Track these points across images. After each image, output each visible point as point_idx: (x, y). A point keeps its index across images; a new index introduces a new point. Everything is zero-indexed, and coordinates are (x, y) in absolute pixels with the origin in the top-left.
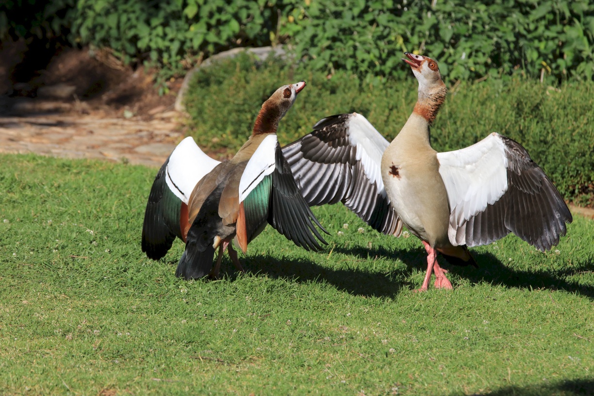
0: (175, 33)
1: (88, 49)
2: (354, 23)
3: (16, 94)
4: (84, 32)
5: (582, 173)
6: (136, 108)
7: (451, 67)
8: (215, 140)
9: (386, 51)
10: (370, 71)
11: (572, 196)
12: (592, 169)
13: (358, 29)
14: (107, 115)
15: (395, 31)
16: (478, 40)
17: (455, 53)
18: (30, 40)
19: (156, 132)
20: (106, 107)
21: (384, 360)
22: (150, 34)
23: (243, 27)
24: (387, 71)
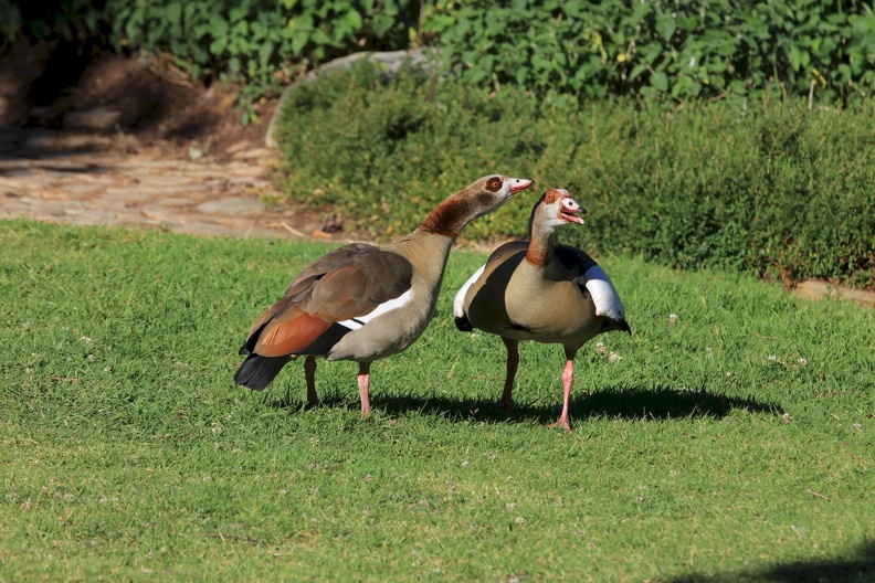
0: (265, 30)
1: (139, 56)
2: (530, 14)
3: (33, 124)
4: (132, 31)
5: (858, 239)
6: (207, 144)
7: (673, 79)
8: (318, 192)
9: (576, 56)
10: (552, 85)
11: (843, 273)
12: (873, 233)
13: (536, 23)
14: (165, 154)
15: (589, 26)
16: (714, 37)
17: (680, 58)
18: (54, 43)
19: (234, 180)
20: (164, 143)
21: (505, 536)
22: (229, 33)
23: (367, 21)
24: (578, 86)
